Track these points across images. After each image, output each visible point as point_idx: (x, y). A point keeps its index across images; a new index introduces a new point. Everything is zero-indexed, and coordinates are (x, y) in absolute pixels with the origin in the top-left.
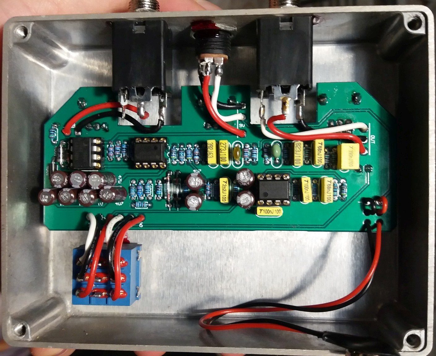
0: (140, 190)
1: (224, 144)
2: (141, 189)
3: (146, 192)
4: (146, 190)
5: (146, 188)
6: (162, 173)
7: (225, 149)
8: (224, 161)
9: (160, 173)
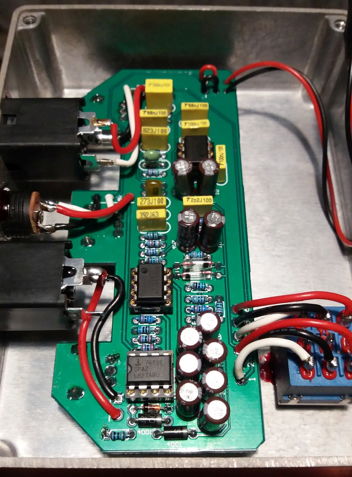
0: (201, 308)
1: (143, 201)
2: (199, 307)
3: (203, 301)
4: (200, 301)
5: (197, 301)
6: (176, 285)
7: (149, 200)
8: (162, 201)
9: (176, 287)
